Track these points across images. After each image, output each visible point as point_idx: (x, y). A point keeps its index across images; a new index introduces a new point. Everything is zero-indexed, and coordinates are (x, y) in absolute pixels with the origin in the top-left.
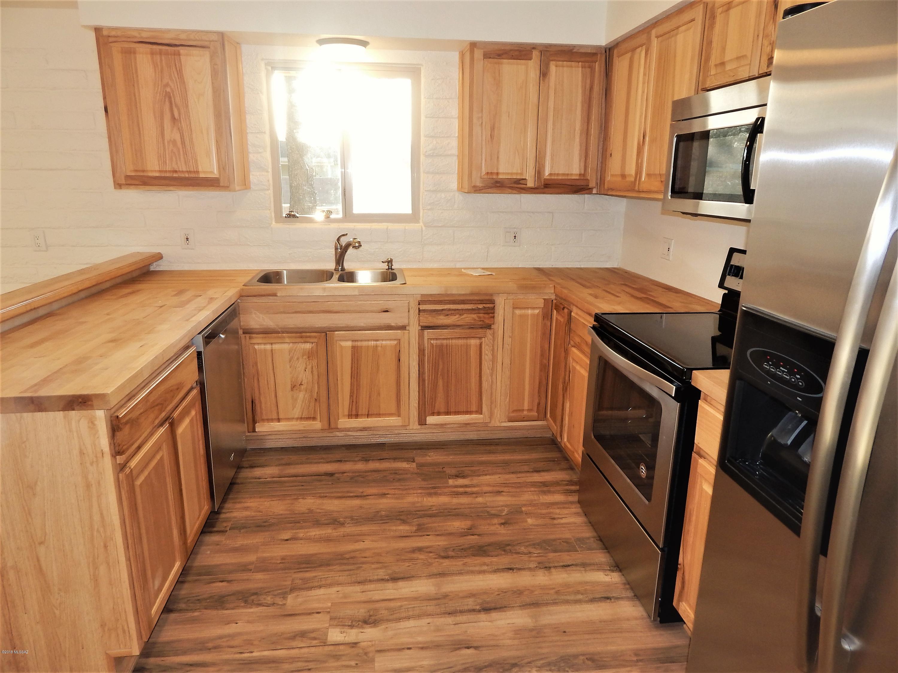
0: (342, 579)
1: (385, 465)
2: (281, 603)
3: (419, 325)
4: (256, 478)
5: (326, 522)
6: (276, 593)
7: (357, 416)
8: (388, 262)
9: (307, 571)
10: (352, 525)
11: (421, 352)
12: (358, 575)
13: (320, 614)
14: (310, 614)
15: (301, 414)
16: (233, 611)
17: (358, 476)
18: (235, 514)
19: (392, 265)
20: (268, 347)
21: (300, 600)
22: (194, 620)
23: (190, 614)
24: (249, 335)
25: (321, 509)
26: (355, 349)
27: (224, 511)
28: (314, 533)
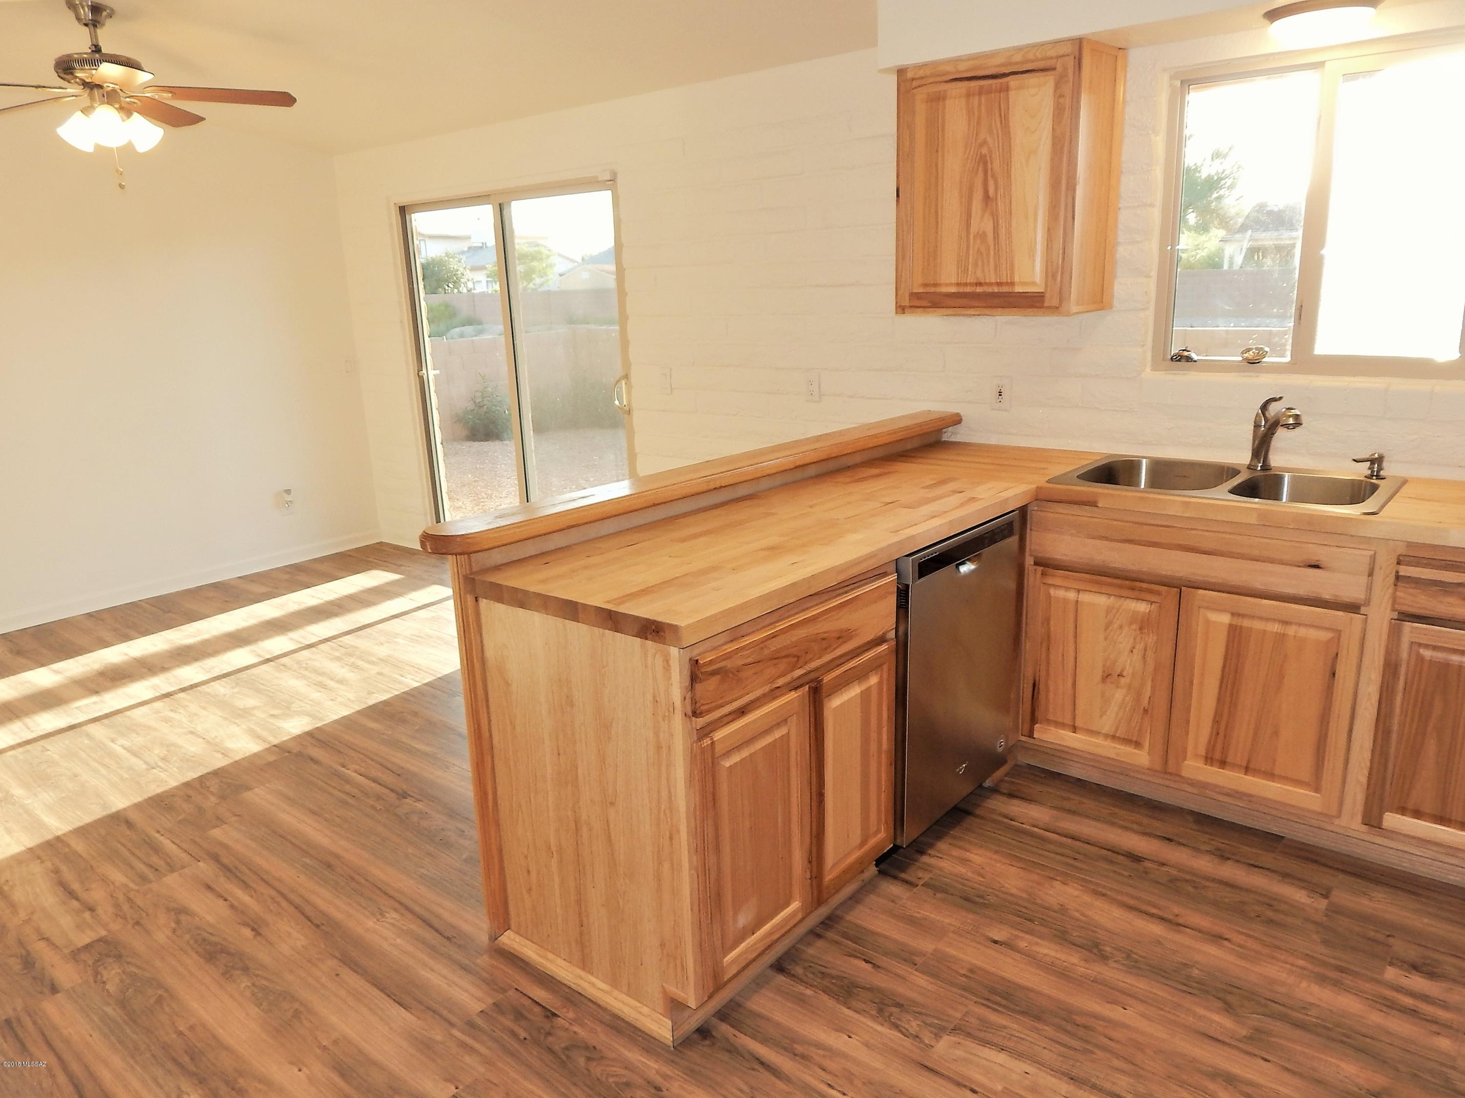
0: (1046, 1055)
1: (1258, 880)
2: (927, 1042)
3: (1393, 610)
4: (1007, 817)
5: (1079, 941)
6: (929, 1020)
7: (1223, 764)
8: (1372, 461)
9: (996, 1010)
10: (1121, 967)
11: (1390, 668)
12: (1078, 1064)
13: (975, 1095)
14: (959, 1084)
15: (1113, 729)
16: (856, 1016)
17: (1187, 881)
18: (943, 864)
19: (1380, 469)
20: (1072, 595)
21: (959, 1053)
22: (801, 1000)
23: (801, 988)
24: (1042, 568)
25: (1083, 914)
26: (1233, 630)
27: (931, 852)
28: (1046, 951)
